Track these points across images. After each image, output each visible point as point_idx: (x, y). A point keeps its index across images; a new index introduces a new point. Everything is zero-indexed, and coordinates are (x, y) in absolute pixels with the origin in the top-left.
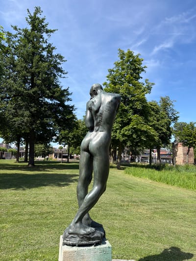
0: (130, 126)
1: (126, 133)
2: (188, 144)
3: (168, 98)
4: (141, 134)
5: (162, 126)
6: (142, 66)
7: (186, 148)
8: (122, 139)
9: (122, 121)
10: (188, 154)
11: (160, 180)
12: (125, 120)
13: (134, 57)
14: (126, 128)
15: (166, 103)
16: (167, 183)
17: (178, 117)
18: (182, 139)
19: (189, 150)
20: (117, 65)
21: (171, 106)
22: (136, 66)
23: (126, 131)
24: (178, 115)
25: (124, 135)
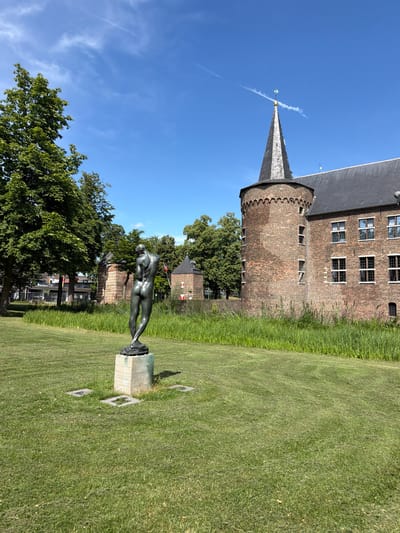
0: (39, 233)
1: (30, 246)
2: (128, 267)
3: (96, 176)
4: (61, 250)
5: (88, 233)
6: (65, 114)
7: (124, 274)
8: (20, 257)
9: (22, 220)
10: (126, 284)
11: (101, 327)
12: (29, 218)
13: (48, 91)
14: (30, 235)
15: (92, 187)
16: (114, 331)
17: (112, 216)
18: (119, 259)
19: (128, 278)
20: (11, 96)
21: (101, 194)
22: (52, 113)
23: (30, 240)
24: (112, 212)
25: (24, 250)
